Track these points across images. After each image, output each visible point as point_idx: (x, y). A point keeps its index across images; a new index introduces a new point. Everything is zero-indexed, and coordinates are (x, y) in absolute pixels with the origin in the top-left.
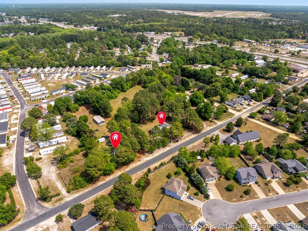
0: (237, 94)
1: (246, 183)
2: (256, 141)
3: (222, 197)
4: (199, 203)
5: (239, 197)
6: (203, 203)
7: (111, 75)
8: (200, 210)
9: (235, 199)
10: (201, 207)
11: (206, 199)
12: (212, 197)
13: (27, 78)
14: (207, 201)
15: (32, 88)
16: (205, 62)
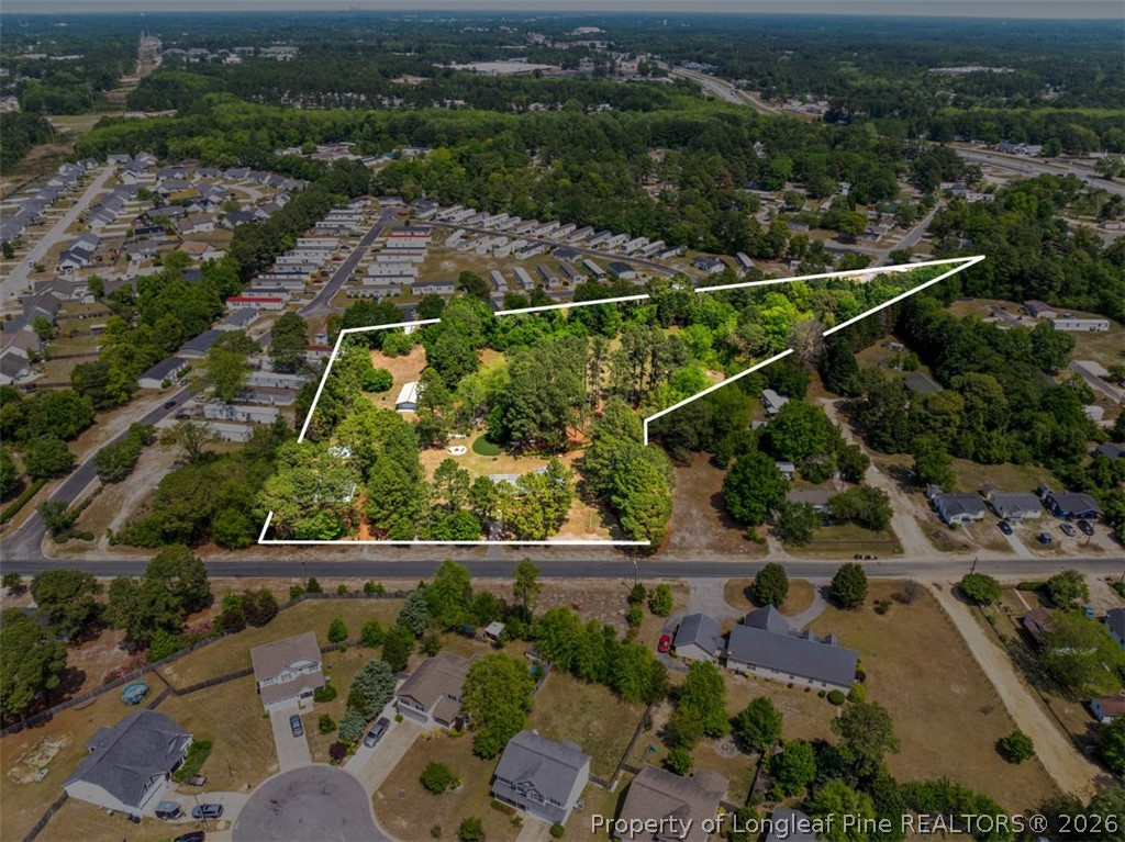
0: (1056, 475)
1: (514, 803)
2: (821, 695)
3: (380, 789)
4: (294, 754)
5: (429, 827)
6: (308, 763)
7: (640, 274)
8: (271, 775)
9: (404, 824)
10: (284, 770)
11: (329, 758)
12: (355, 764)
13: (416, 234)
14: (328, 765)
15: (387, 264)
16: (1094, 301)
